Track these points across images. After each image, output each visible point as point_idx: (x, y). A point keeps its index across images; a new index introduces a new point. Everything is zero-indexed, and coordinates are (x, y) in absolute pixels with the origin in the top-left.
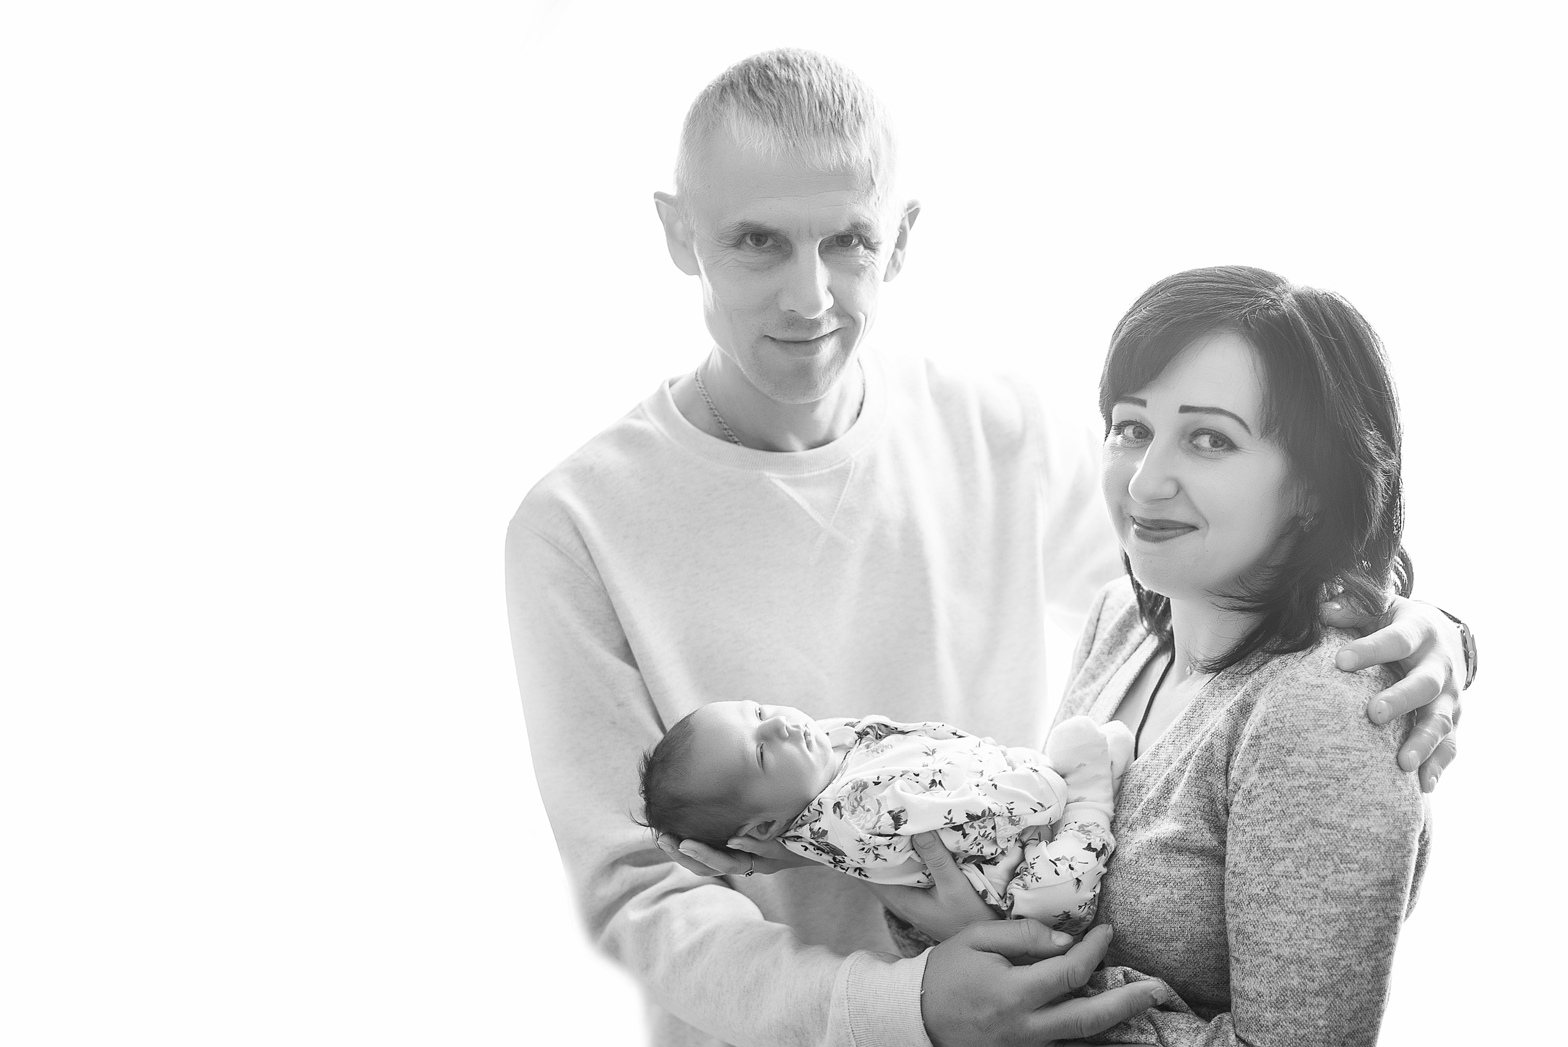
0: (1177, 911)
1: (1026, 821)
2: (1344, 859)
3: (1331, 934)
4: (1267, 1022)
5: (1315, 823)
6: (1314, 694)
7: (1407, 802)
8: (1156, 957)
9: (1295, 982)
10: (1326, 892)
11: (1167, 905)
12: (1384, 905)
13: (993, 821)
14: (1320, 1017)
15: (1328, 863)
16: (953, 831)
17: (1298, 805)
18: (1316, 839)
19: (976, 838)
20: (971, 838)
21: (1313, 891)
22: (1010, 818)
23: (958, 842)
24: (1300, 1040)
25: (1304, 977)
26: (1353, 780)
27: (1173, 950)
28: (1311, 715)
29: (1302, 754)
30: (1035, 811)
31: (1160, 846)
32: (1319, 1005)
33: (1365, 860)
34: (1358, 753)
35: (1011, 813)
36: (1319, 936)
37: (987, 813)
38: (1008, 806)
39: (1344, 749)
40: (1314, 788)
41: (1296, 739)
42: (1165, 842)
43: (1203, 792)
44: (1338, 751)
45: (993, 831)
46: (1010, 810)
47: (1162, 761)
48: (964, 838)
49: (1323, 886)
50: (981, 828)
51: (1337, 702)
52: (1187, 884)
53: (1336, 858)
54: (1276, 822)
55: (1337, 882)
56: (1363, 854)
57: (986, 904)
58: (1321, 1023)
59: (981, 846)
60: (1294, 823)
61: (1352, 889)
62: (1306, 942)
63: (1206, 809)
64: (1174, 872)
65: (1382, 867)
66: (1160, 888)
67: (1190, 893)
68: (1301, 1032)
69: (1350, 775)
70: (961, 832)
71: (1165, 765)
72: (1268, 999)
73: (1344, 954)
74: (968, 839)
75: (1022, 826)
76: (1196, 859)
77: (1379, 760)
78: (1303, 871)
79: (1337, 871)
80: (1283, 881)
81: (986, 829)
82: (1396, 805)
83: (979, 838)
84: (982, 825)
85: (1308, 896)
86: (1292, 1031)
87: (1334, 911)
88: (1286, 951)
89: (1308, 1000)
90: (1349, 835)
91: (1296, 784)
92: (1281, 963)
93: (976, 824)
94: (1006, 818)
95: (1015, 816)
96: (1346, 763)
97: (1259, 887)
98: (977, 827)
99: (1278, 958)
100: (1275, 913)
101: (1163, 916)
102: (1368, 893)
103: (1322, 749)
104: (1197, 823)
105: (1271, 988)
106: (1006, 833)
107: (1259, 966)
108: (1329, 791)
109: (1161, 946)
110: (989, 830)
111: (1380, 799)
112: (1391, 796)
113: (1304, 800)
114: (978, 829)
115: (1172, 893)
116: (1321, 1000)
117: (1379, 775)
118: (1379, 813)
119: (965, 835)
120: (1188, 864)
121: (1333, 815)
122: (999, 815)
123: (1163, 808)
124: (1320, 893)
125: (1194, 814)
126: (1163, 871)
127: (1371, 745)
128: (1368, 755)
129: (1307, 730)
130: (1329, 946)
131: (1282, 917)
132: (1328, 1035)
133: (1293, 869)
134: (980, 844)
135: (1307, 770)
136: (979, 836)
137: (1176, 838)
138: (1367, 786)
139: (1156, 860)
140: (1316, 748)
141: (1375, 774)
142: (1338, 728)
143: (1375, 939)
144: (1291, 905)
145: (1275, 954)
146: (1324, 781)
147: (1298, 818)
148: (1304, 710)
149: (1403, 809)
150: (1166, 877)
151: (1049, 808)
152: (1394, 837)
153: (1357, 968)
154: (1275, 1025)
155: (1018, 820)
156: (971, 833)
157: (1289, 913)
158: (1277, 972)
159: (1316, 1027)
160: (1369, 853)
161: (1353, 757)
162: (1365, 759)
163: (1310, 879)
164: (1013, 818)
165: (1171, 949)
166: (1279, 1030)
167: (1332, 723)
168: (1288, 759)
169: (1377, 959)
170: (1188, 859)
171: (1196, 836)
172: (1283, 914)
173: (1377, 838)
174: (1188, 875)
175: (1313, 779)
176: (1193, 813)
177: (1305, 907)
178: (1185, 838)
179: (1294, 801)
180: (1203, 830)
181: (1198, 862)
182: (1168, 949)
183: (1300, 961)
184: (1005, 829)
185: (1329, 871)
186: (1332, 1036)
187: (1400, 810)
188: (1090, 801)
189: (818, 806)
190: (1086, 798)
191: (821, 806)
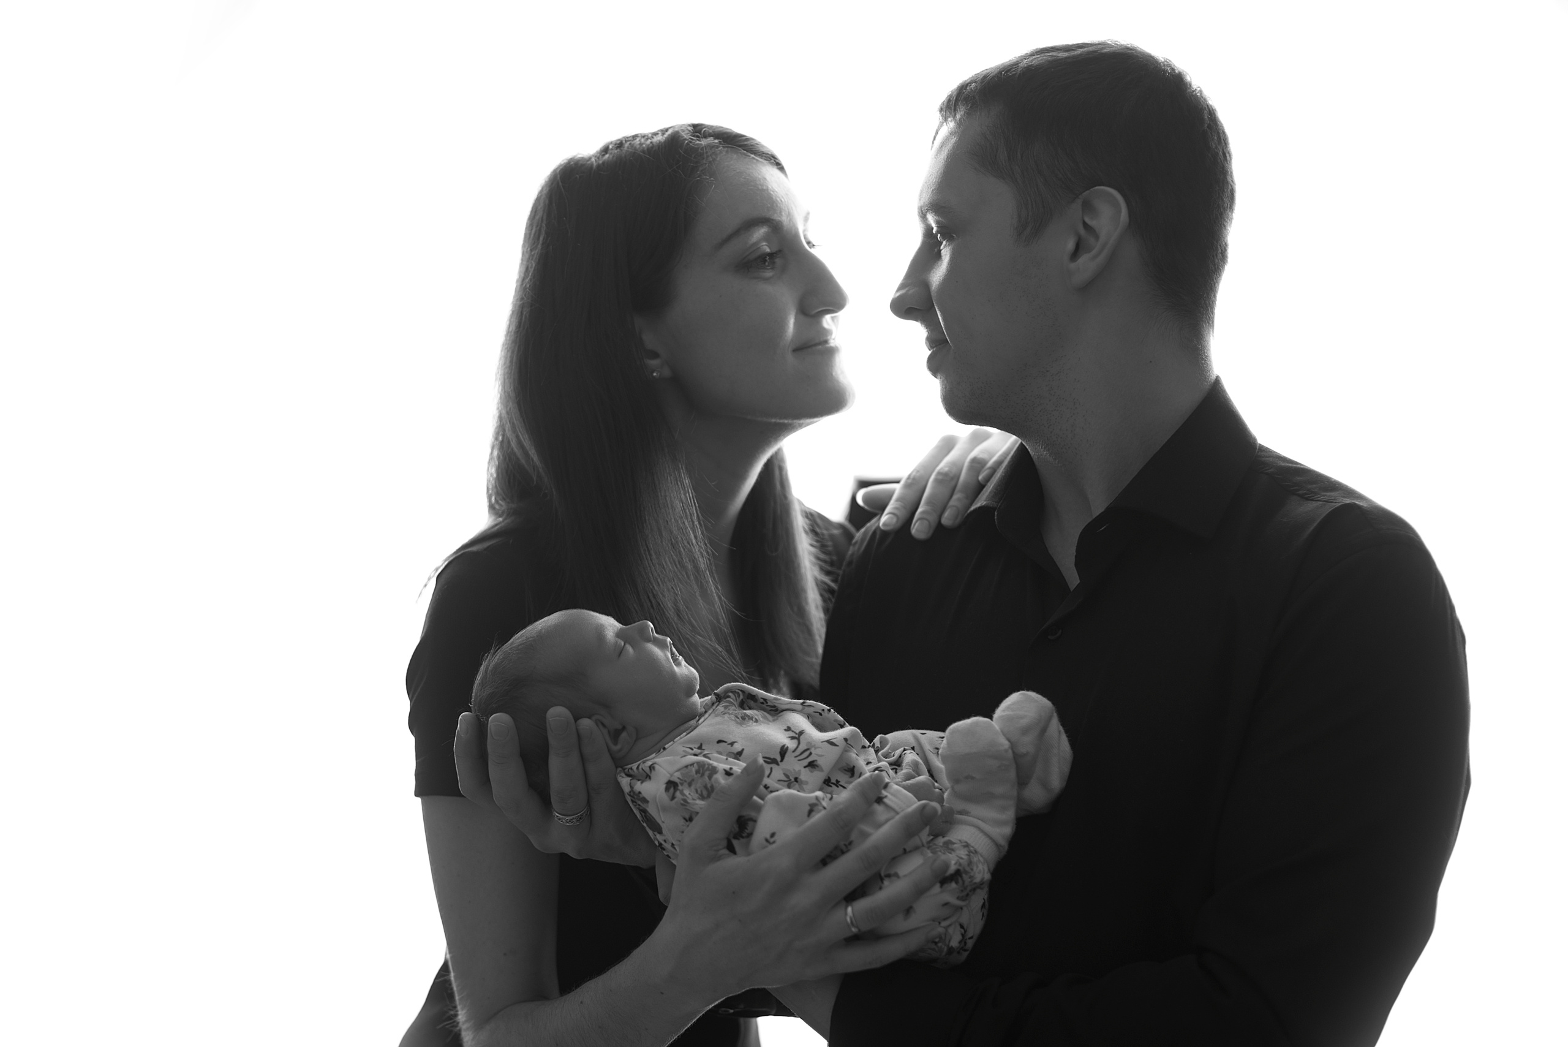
188: (974, 817)
189: (648, 769)
190: (970, 813)
191: (650, 770)
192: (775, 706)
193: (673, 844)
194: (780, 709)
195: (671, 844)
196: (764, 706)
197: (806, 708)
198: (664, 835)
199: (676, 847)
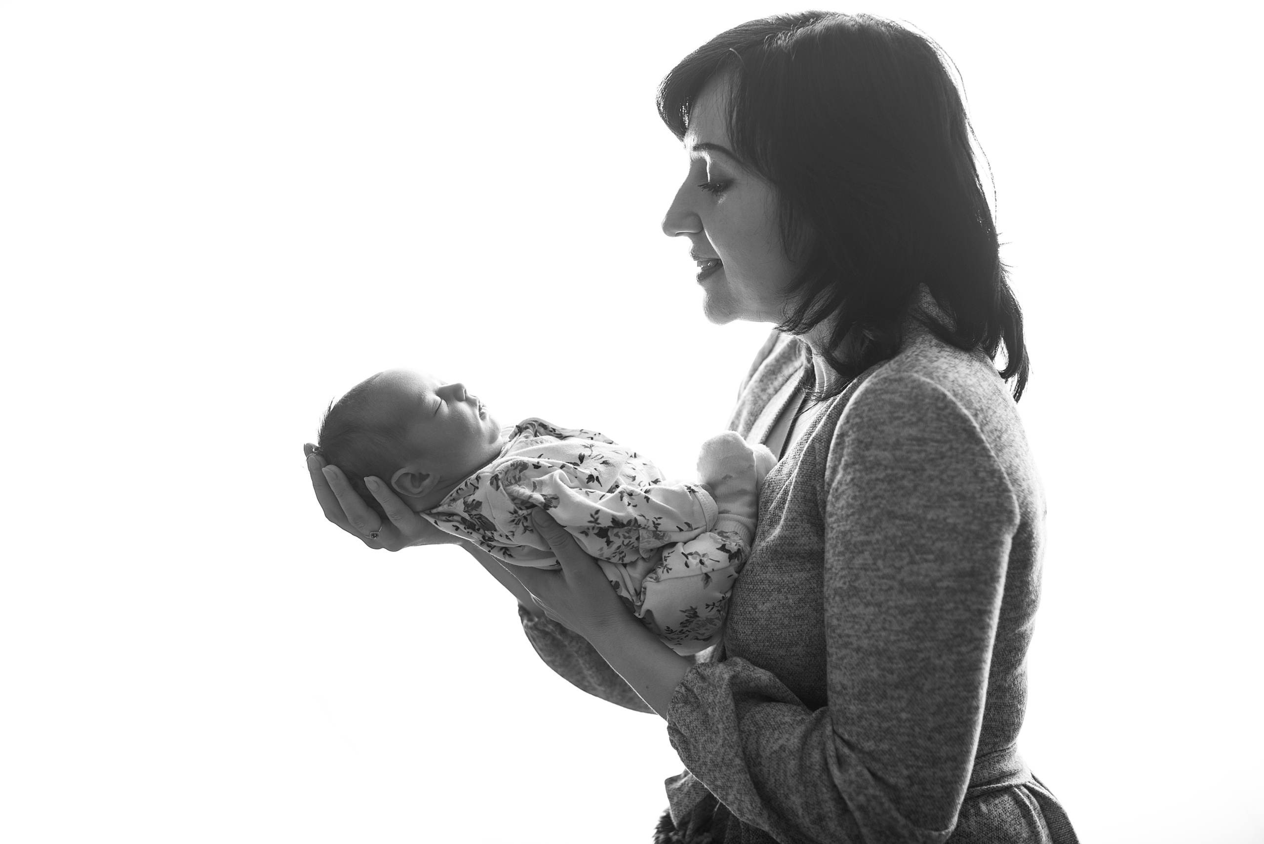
0: (793, 615)
1: (670, 537)
2: (921, 549)
3: (908, 625)
4: (852, 714)
5: (892, 515)
6: (891, 387)
7: (992, 494)
8: (779, 663)
9: (875, 674)
10: (902, 583)
11: (783, 610)
12: (963, 597)
13: (637, 533)
14: (903, 710)
15: (904, 555)
16: (598, 538)
17: (875, 498)
18: (892, 531)
19: (619, 547)
20: (615, 546)
21: (890, 583)
22: (654, 532)
23: (601, 549)
24: (884, 732)
25: (884, 669)
26: (930, 471)
27: (794, 655)
28: (888, 408)
29: (878, 447)
30: (681, 530)
31: (771, 553)
32: (900, 698)
33: (941, 550)
34: (935, 444)
35: (656, 528)
36: (896, 627)
37: (633, 523)
38: (655, 520)
39: (921, 441)
40: (890, 480)
41: (873, 433)
42: (774, 549)
43: (809, 496)
44: (914, 443)
45: (636, 541)
46: (656, 525)
47: (784, 476)
48: (608, 545)
49: (899, 577)
50: (625, 537)
51: (914, 394)
52: (800, 587)
53: (911, 549)
54: (857, 516)
55: (912, 573)
56: (939, 545)
57: (617, 594)
58: (904, 716)
59: (623, 554)
60: (872, 516)
61: (927, 580)
62: (883, 634)
63: (813, 513)
64: (786, 578)
65: (960, 557)
66: (775, 595)
67: (804, 597)
68: (885, 725)
69: (927, 466)
70: (605, 539)
71: (786, 478)
72: (851, 691)
73: (922, 646)
74: (611, 547)
75: (666, 541)
76: (806, 563)
77: (960, 450)
78: (880, 563)
79: (912, 562)
80: (862, 573)
81: (630, 540)
82: (978, 496)
83: (623, 547)
84: (627, 535)
85: (884, 587)
86: (876, 724)
87: (910, 602)
88: (865, 643)
89: (889, 692)
90: (924, 526)
91: (873, 476)
92: (861, 655)
93: (622, 532)
94: (651, 532)
95: (660, 531)
96: (923, 455)
97: (842, 581)
98: (621, 536)
99: (858, 650)
100: (856, 605)
101: (781, 621)
102: (945, 584)
103: (898, 441)
104: (804, 526)
105: (853, 680)
106: (649, 545)
107: (842, 658)
108: (905, 483)
109: (782, 652)
110: (633, 540)
111: (959, 489)
112: (972, 487)
113: (881, 493)
114: (622, 539)
115: (787, 598)
116: (901, 692)
117: (959, 466)
118: (956, 504)
119: (609, 543)
120: (799, 568)
121: (909, 507)
122: (644, 528)
123: (777, 517)
124: (896, 584)
125: (801, 518)
126: (776, 578)
127: (951, 437)
128: (947, 446)
129: (883, 423)
130: (906, 637)
131: (861, 609)
132: (912, 728)
133: (870, 562)
134: (623, 552)
135: (884, 462)
136: (622, 545)
137: (784, 543)
138: (944, 477)
139: (769, 568)
140: (892, 440)
141: (954, 466)
142: (914, 419)
143: (955, 632)
144: (869, 597)
145: (855, 646)
146: (900, 473)
147: (875, 511)
148: (880, 404)
149: (985, 500)
150: (780, 583)
151: (695, 529)
152: (974, 527)
153: (937, 662)
154: (860, 717)
155: (662, 535)
156: (615, 541)
157: (867, 605)
158: (858, 665)
159: (899, 720)
160: (945, 544)
161: (931, 448)
162: (944, 449)
163: (887, 571)
164: (658, 532)
165: (792, 654)
166: (864, 723)
167: (908, 416)
168: (867, 453)
169: (959, 653)
170: (798, 564)
171: (803, 540)
172: (861, 607)
173: (954, 528)
174: (800, 579)
175: (889, 471)
176: (799, 518)
177: (882, 598)
178: (793, 543)
179: (871, 495)
180: (810, 533)
181: (809, 566)
182: (789, 654)
183: (879, 653)
184: (648, 542)
185: (905, 562)
186: (917, 729)
187: (981, 501)
188: (734, 514)
189: (476, 480)
190: (730, 511)
191: (478, 480)
192: (561, 434)
193: (507, 536)
194: (564, 436)
195: (505, 537)
196: (552, 433)
197: (583, 434)
198: (499, 531)
199: (510, 537)
